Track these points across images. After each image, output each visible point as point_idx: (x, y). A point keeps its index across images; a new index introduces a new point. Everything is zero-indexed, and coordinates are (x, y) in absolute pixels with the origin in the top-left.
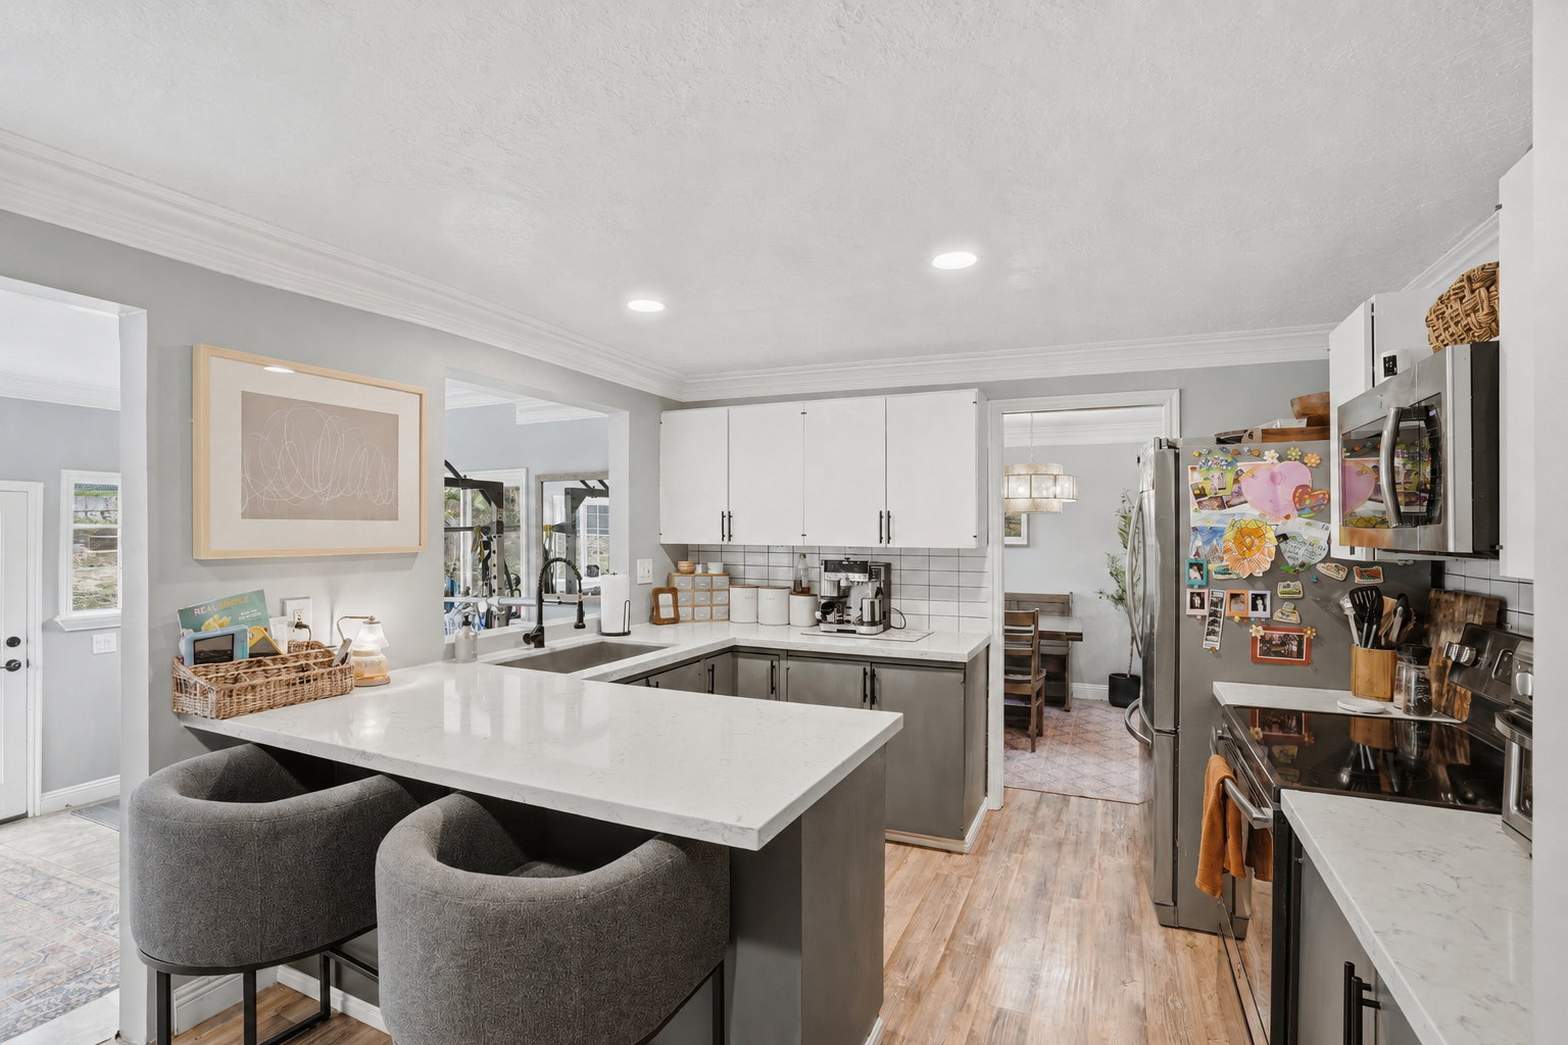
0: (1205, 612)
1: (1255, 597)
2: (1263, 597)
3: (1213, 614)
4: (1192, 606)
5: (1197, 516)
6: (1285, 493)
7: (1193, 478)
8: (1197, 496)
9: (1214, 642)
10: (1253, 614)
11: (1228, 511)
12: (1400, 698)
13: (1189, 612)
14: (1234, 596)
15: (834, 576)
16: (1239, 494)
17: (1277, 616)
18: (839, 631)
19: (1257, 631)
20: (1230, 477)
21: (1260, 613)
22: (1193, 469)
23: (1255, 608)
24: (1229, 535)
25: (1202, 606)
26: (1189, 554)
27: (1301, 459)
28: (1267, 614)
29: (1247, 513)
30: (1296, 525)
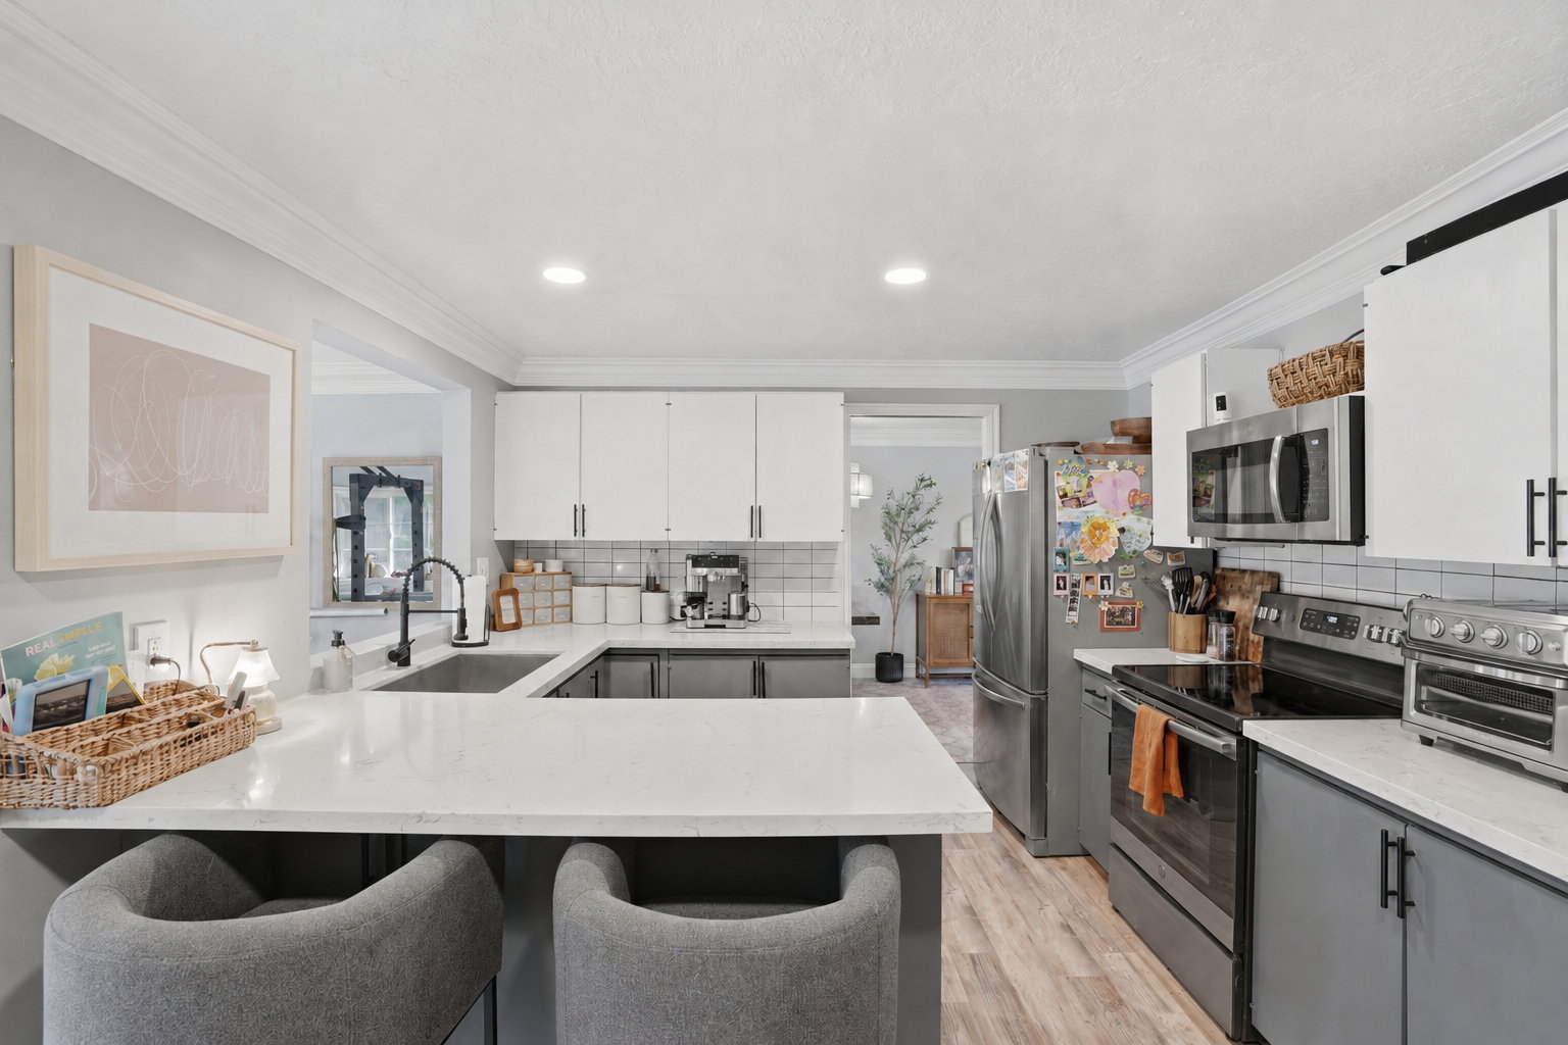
0: (1067, 592)
1: (1103, 578)
2: (1108, 578)
3: (1074, 593)
4: (1059, 588)
5: (1063, 514)
6: (1124, 494)
7: (1059, 482)
8: (1061, 497)
9: (1073, 617)
10: (1102, 593)
11: (1083, 509)
12: (1211, 650)
13: (1057, 592)
14: (1088, 578)
15: (702, 571)
16: (1090, 495)
17: (1118, 593)
18: (707, 626)
19: (1105, 606)
20: (1084, 481)
21: (1107, 592)
22: (1058, 474)
23: (1102, 587)
24: (1084, 529)
25: (1065, 588)
26: (1055, 547)
27: (1133, 469)
28: (1111, 592)
29: (1096, 512)
30: (1130, 521)
